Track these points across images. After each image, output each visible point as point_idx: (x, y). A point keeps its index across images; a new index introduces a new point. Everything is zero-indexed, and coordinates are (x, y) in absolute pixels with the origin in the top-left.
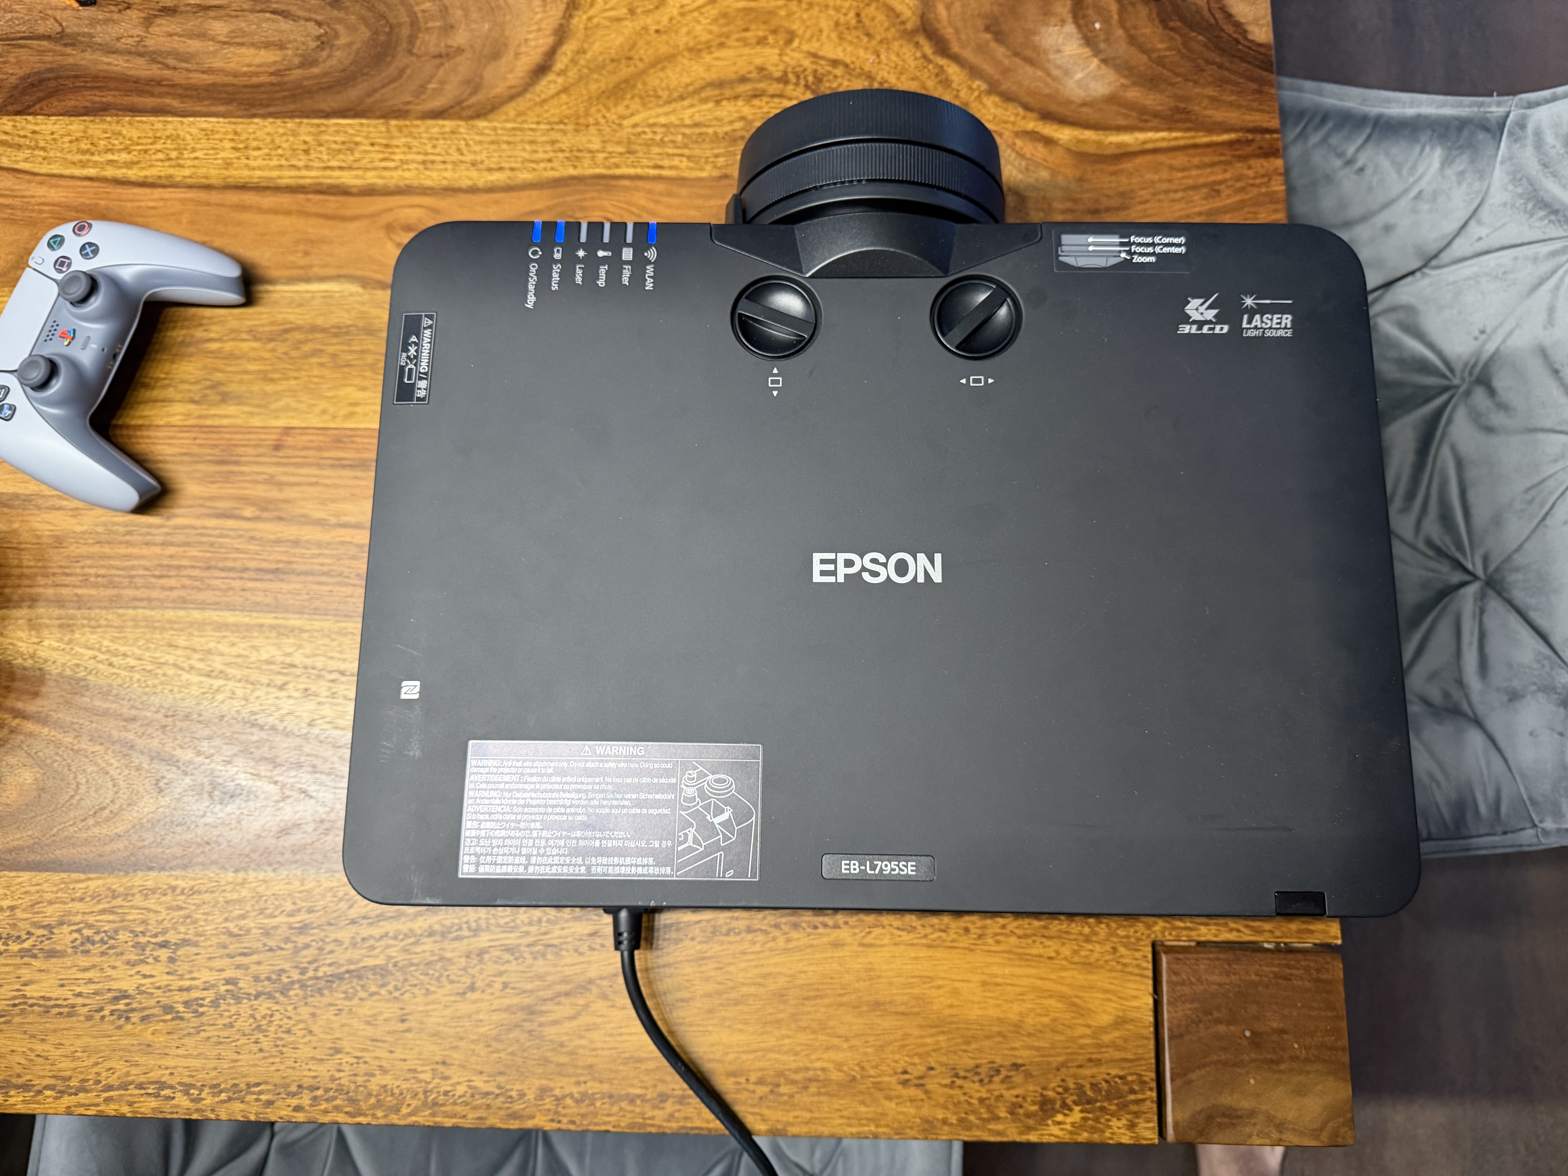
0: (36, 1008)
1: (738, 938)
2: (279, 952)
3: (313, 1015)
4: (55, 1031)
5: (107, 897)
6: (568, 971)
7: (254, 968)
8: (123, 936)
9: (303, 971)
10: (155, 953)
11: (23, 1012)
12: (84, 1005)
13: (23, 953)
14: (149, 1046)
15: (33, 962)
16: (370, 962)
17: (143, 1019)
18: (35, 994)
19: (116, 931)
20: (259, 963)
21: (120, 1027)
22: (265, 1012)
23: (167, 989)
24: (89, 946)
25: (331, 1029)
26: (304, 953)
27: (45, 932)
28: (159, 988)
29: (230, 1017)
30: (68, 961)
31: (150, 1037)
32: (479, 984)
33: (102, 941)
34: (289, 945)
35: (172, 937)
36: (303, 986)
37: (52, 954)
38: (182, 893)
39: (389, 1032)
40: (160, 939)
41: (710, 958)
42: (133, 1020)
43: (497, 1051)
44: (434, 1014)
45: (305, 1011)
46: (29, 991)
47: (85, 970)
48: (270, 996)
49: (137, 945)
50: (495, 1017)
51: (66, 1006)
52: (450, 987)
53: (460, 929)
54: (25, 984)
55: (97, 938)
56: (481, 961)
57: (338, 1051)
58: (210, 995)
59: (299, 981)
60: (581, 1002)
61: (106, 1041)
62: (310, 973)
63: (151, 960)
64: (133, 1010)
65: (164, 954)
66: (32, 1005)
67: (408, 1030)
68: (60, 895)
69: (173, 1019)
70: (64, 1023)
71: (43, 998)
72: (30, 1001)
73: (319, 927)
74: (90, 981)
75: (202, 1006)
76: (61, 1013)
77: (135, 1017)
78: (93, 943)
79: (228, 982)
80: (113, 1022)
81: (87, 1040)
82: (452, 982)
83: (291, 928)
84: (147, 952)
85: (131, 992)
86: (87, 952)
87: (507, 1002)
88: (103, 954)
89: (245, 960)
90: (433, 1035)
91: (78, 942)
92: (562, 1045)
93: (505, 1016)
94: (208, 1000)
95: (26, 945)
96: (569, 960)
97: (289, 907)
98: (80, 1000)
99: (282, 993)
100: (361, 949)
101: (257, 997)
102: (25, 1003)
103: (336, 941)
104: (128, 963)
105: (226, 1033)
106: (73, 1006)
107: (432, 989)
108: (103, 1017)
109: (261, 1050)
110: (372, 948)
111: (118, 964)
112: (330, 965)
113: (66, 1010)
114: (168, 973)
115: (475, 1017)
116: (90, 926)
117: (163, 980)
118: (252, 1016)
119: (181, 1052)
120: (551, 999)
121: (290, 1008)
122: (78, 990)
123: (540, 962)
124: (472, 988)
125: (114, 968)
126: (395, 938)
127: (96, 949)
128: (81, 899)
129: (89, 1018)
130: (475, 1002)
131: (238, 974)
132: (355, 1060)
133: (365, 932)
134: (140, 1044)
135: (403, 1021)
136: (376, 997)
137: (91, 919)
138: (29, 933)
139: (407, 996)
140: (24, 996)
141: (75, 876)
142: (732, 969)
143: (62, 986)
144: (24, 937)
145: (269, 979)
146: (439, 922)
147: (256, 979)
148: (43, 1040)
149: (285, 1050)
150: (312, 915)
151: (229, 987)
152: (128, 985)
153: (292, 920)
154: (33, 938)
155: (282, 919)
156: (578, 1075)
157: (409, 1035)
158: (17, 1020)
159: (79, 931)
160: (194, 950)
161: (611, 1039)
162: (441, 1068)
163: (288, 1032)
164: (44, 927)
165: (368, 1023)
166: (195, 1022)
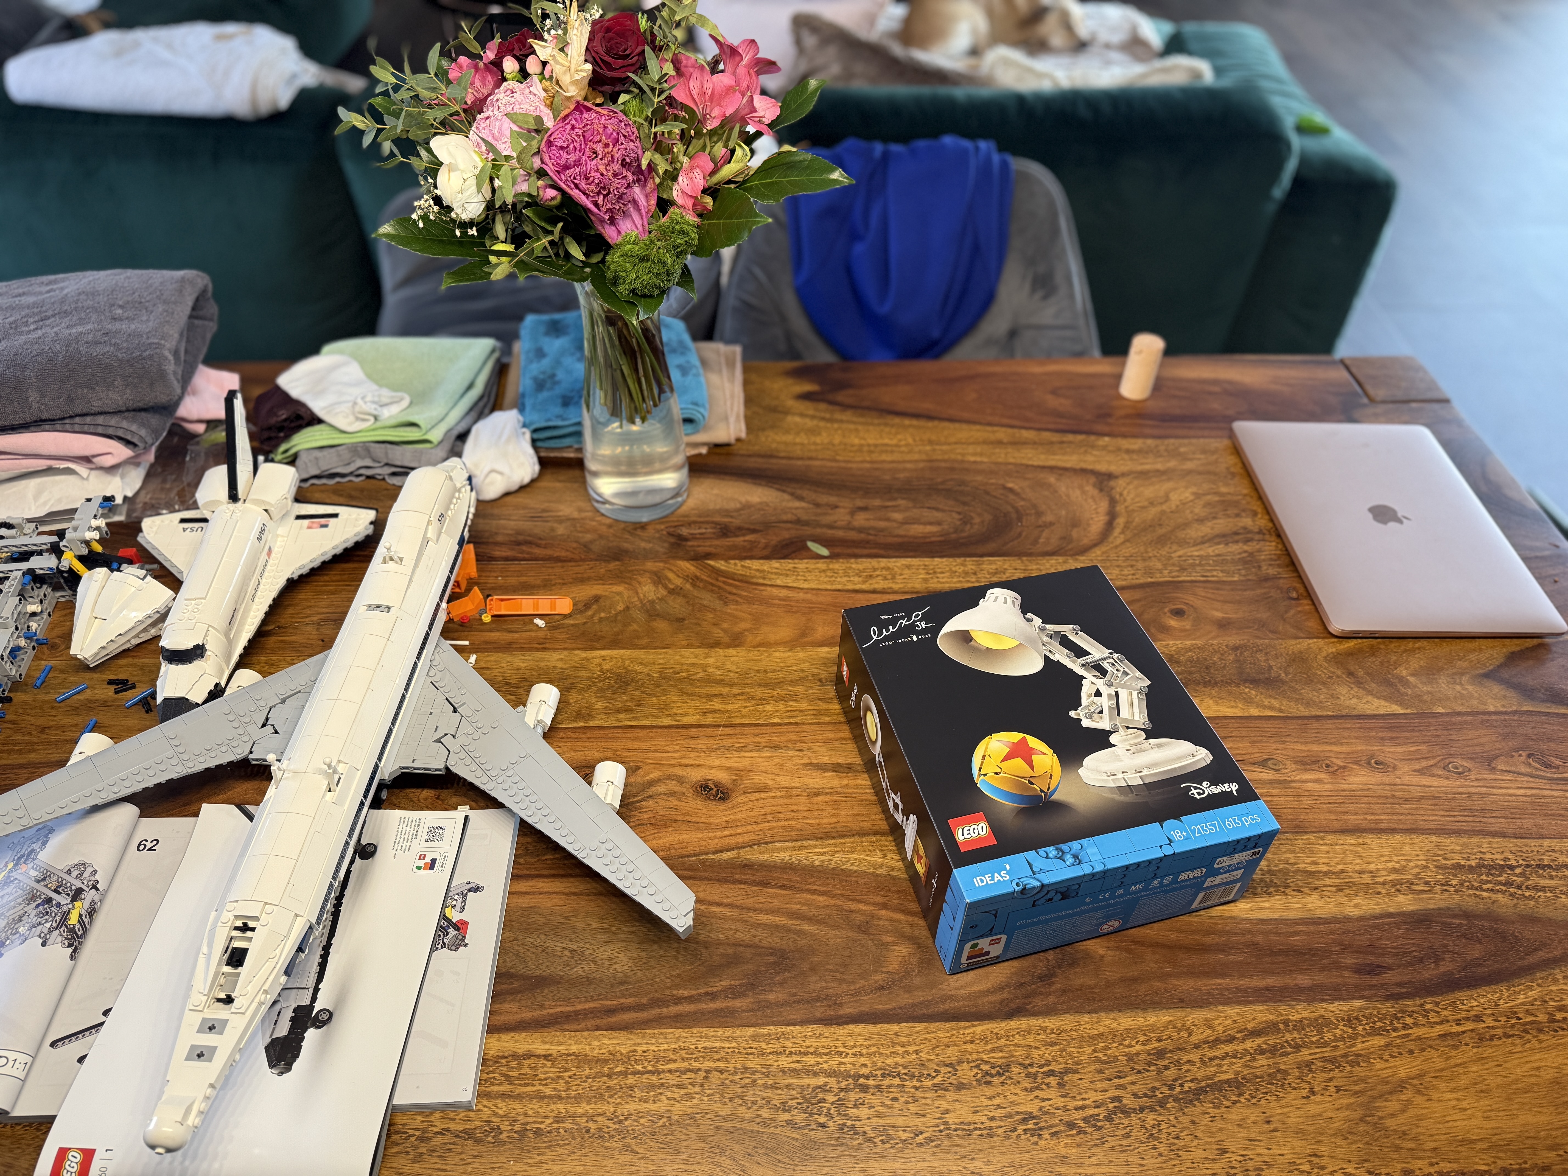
0: (959, 1132)
1: (1500, 1042)
2: (1148, 1074)
3: (1193, 1122)
4: (980, 1150)
5: (992, 1039)
6: (1384, 1074)
7: (1131, 1088)
8: (1015, 1069)
9: (1171, 1088)
10: (1047, 1081)
11: (949, 1137)
12: (999, 1127)
13: (937, 1087)
14: (1065, 1157)
15: (947, 1094)
16: (1225, 1077)
17: (1053, 1135)
18: (956, 1121)
19: (1008, 1065)
20: (1133, 1083)
21: (1035, 1144)
22: (1152, 1122)
23: (1065, 1109)
24: (989, 1078)
25: (1212, 1133)
26: (1167, 1072)
27: (950, 1070)
28: (1058, 1108)
29: (1125, 1128)
30: (976, 1092)
31: (1063, 1151)
32: (1316, 1089)
33: (998, 1073)
34: (1153, 1068)
35: (1054, 1067)
36: (1176, 1100)
37: (960, 1087)
38: (1052, 1033)
39: (1260, 1133)
40: (1046, 1069)
41: (1486, 1058)
42: (1046, 1136)
43: (1355, 1142)
44: (1291, 1114)
45: (1185, 1120)
46: (951, 1118)
47: (992, 1098)
48: (1152, 1110)
49: (1028, 1075)
50: (1342, 1115)
51: (985, 1129)
52: (1294, 1092)
53: (1283, 1047)
54: (945, 1113)
55: (994, 1072)
56: (1311, 1071)
57: (1224, 1151)
58: (1102, 1112)
59: (1170, 1096)
60: (1403, 1097)
61: (1027, 1155)
62: (1178, 1089)
63: (1044, 1086)
64: (1041, 1128)
65: (1053, 1081)
66: (955, 1130)
67: (1275, 1130)
68: (954, 1039)
69: (1079, 1133)
70: (986, 1143)
71: (962, 1123)
72: (953, 1127)
73: (1171, 1051)
74: (999, 1107)
75: (1099, 1121)
76: (981, 1135)
77: (1046, 1134)
78: (992, 1076)
79: (1113, 1099)
80: (1028, 1140)
81: (1011, 1157)
82: (1295, 1089)
83: (1150, 1054)
84: (1039, 1080)
85: (1035, 1113)
86: (990, 1083)
87: (1345, 1101)
88: (1003, 1083)
89: (1121, 1081)
90: (1297, 1133)
91: (979, 1076)
92: (1404, 1133)
93: (1348, 1113)
94: (1101, 1117)
95: (937, 1080)
96: (1378, 1066)
97: (1142, 1038)
98: (994, 1124)
99: (1161, 1107)
100: (1211, 1066)
101: (1142, 1110)
102: (949, 1129)
103: (1189, 1061)
104: (1026, 1090)
105: (1124, 1143)
106: (991, 1129)
107: (1281, 1095)
108: (1019, 1136)
109: (1160, 1155)
110: (1220, 1066)
111: (1018, 1091)
112: (1192, 1081)
113: (985, 1132)
114: (1062, 1096)
115: (1325, 1115)
116: (985, 1063)
117: (1060, 1102)
118: (1143, 1126)
119: (1093, 1160)
120: (1381, 1096)
121: (1172, 1118)
122: (991, 1114)
123: (1357, 1069)
124: (1312, 1092)
125: (1015, 1094)
126: (1235, 1057)
127: (996, 1080)
128: (972, 1042)
129: (1007, 1137)
130: (1320, 1103)
131: (1118, 1093)
132: (1242, 1158)
133: (1211, 1053)
134: (1056, 1157)
135: (1268, 1122)
136: (1238, 1105)
137: (985, 1057)
138: (936, 1071)
139: (1263, 1102)
140: (947, 1122)
141: (962, 1024)
142: (1508, 1065)
143: (977, 1112)
144: (934, 1074)
145: (1145, 1095)
146: (1265, 1042)
147: (1135, 1095)
148: (973, 1159)
149: (1180, 1153)
150: (1162, 1043)
151: (1116, 1104)
152: (1033, 1108)
153: (1148, 1047)
154: (941, 1075)
155: (1139, 1048)
156: (1429, 1158)
157: (1278, 1134)
158: (946, 1143)
159: (977, 1067)
160: (1077, 1076)
161: (1441, 1126)
162: (1315, 1160)
163: (1178, 1138)
164: (948, 1065)
165: (1240, 1126)
166: (1098, 1135)
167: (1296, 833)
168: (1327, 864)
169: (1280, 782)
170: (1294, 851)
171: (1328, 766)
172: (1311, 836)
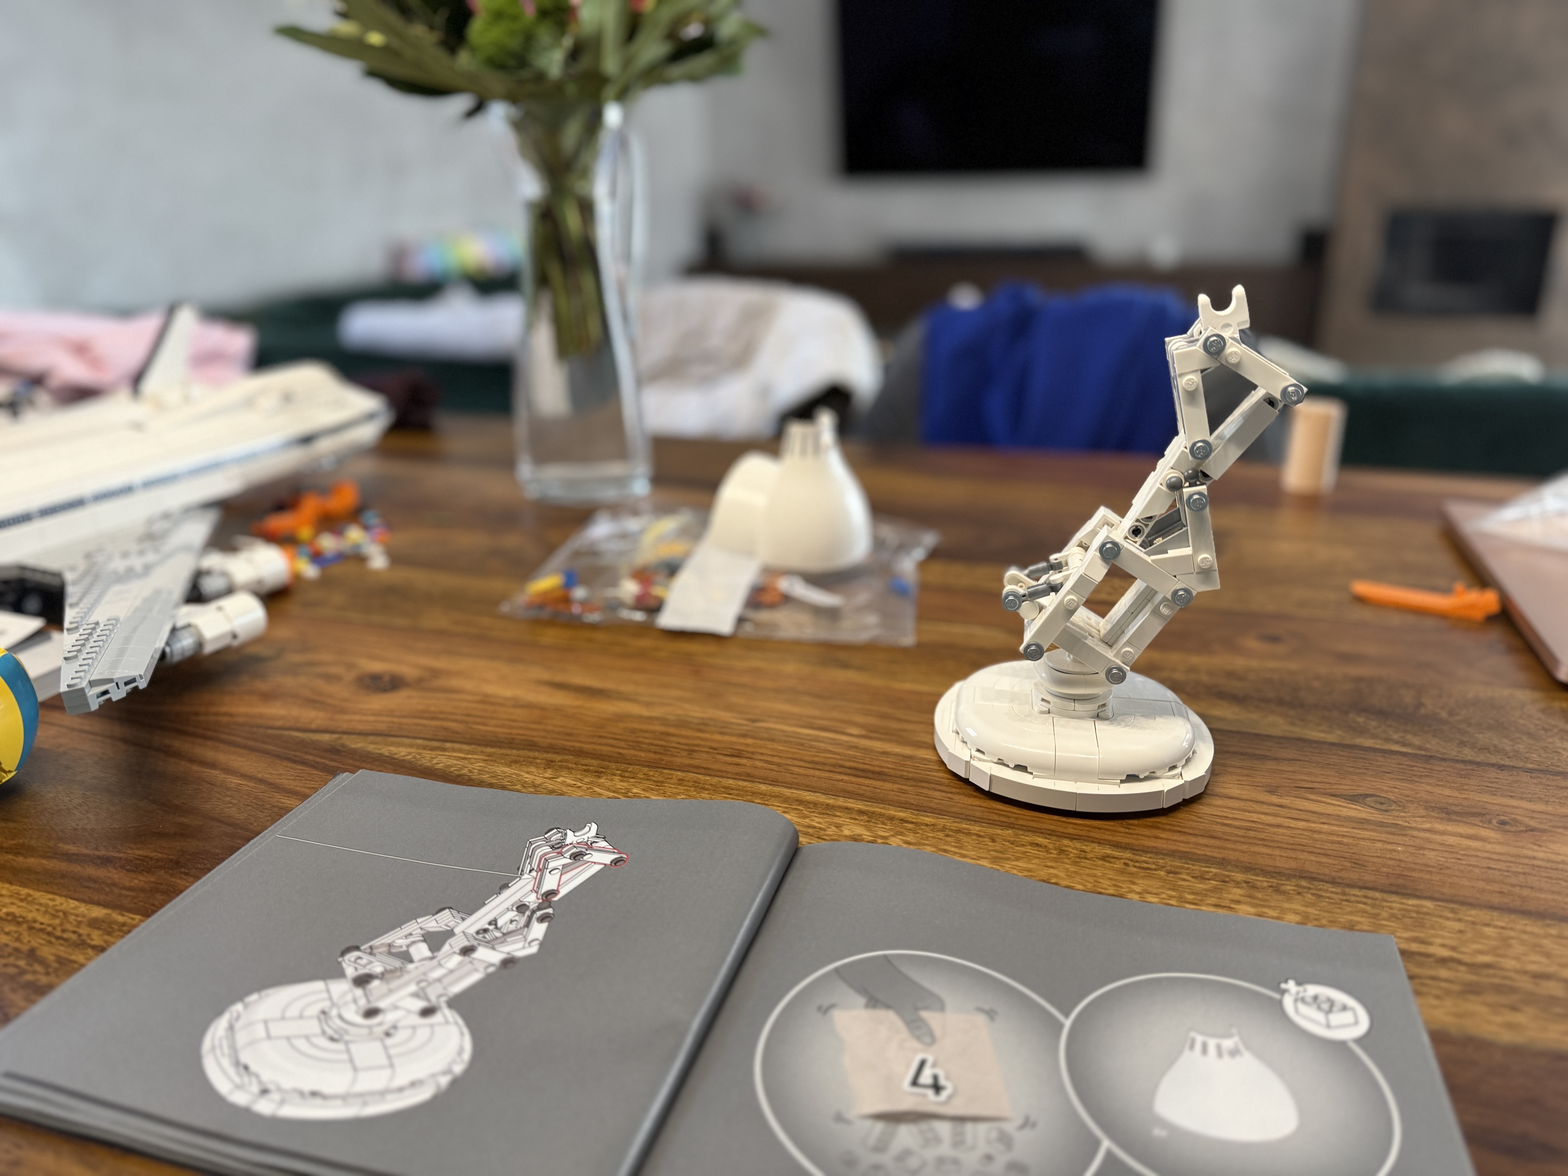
167: (1392, 892)
168: (1453, 948)
169: (1381, 824)
170: (1375, 916)
171: (1503, 823)
172: (1429, 904)
